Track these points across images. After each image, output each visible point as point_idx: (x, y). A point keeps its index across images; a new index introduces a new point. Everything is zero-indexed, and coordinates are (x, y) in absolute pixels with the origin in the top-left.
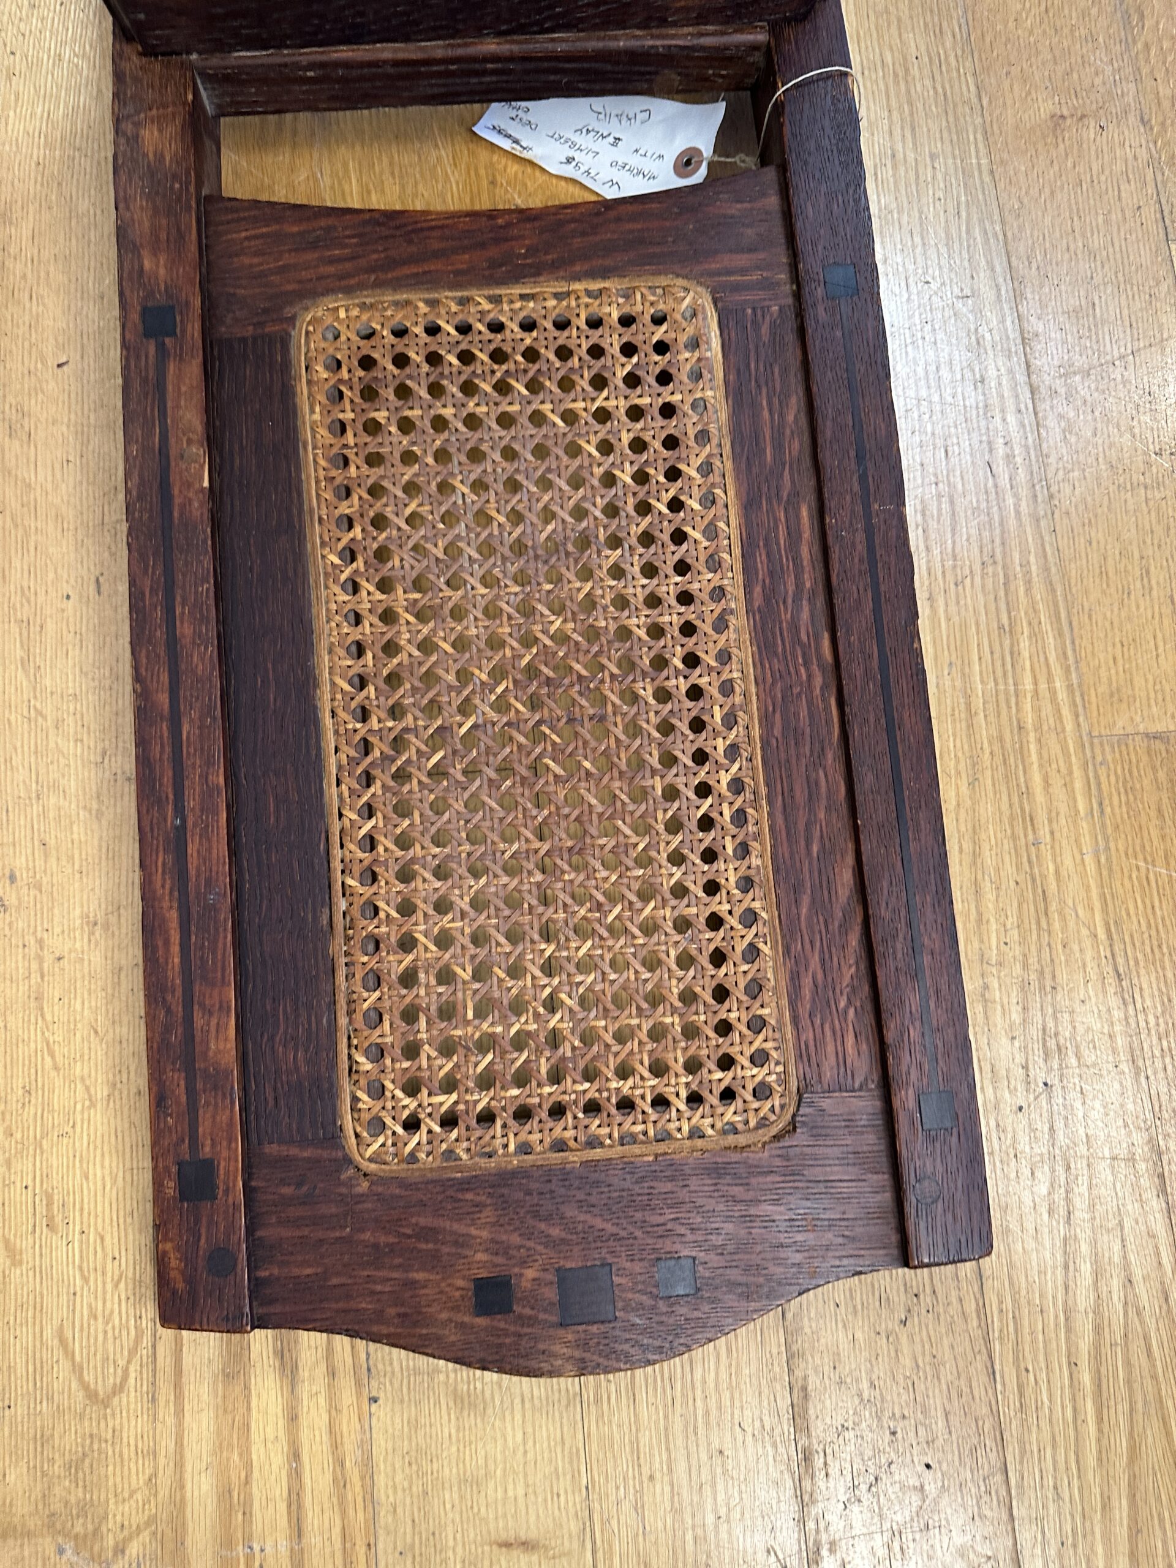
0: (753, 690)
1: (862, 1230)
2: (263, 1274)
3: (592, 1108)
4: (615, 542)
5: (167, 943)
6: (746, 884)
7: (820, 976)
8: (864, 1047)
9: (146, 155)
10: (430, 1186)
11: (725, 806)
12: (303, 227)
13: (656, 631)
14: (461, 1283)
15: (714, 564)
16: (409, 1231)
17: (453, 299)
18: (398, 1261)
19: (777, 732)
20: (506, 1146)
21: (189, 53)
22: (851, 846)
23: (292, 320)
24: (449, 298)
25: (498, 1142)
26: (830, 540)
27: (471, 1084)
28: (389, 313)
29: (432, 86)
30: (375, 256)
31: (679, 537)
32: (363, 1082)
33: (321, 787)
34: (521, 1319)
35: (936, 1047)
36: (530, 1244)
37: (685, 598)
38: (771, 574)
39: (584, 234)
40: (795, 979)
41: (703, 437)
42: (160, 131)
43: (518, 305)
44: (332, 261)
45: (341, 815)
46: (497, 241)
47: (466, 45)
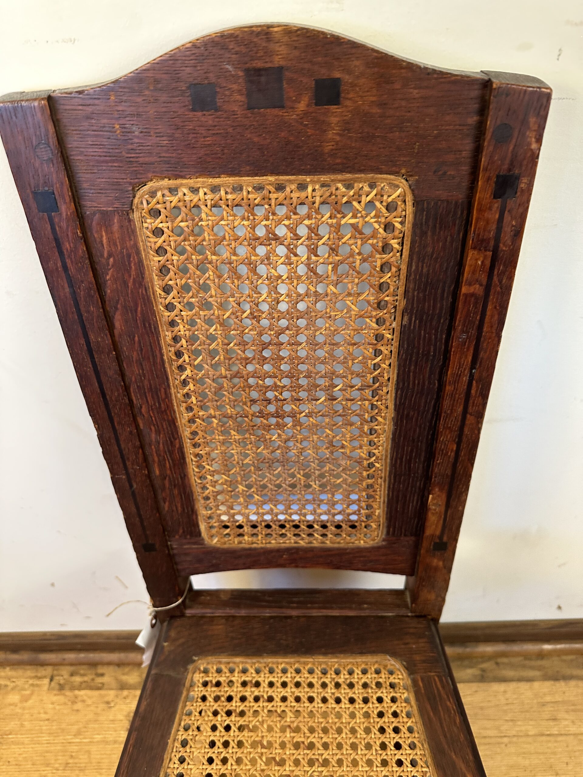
7: (126, 276)
8: (96, 236)
11: (187, 360)
14: (348, 103)
16: (379, 140)
20: (314, 190)
23: (383, 540)
25: (318, 194)
26: (144, 463)
30: (346, 557)
33: (398, 378)
34: (309, 74)
39: (259, 560)
40: (141, 274)
43: (287, 541)
44: (364, 556)
45: (390, 365)
46: (295, 559)
47: (304, 613)
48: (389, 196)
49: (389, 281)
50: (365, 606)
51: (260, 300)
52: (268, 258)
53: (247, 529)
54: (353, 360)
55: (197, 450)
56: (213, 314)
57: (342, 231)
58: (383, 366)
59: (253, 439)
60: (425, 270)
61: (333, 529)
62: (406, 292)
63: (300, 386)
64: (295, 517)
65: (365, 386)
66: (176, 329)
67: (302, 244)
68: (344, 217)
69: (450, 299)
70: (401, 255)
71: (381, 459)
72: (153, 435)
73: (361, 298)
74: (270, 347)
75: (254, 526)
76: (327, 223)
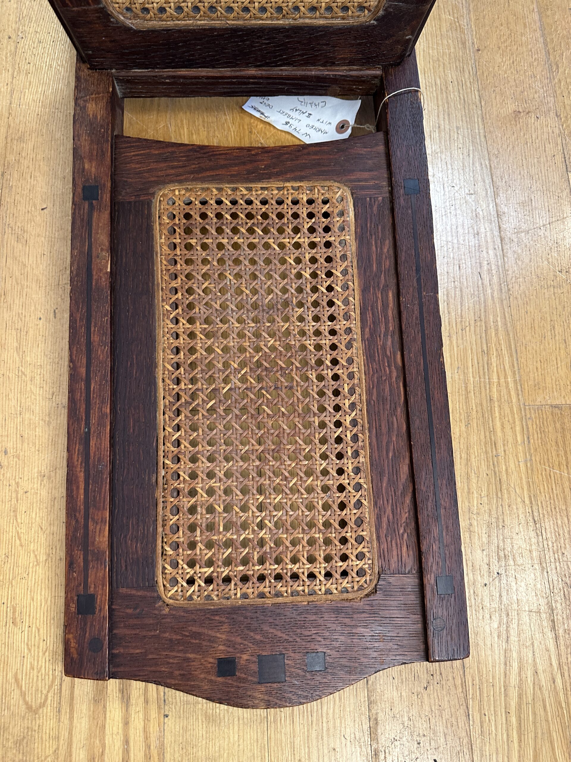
0: (364, 377)
1: (405, 642)
2: (115, 651)
3: (278, 577)
4: (300, 305)
5: (78, 488)
6: (357, 470)
7: (391, 517)
8: (411, 553)
9: (89, 115)
10: (198, 612)
11: (348, 432)
12: (161, 151)
13: (318, 347)
14: (211, 660)
15: (347, 317)
16: (187, 634)
17: (229, 188)
18: (181, 648)
19: (374, 398)
20: (236, 594)
21: (111, 69)
22: (408, 454)
23: (153, 194)
24: (227, 188)
25: (232, 592)
26: (402, 308)
27: (220, 563)
28: (199, 193)
29: (223, 88)
30: (193, 166)
31: (331, 304)
32: (168, 560)
33: (156, 416)
34: (240, 679)
35: (446, 554)
36: (246, 642)
37: (333, 332)
38: (374, 323)
39: (292, 160)
40: (379, 518)
41: (344, 257)
42: (96, 105)
43: (259, 192)
44: (173, 168)
45: (164, 429)
46: (251, 162)
47: (240, 71)
48: (177, 591)
55: (348, 325)
56: (322, 481)
58: (170, 429)
59: (292, 340)
62: (156, 505)
66: (355, 465)
68: (211, 573)
70: (162, 539)
71: (164, 314)
72: (389, 344)
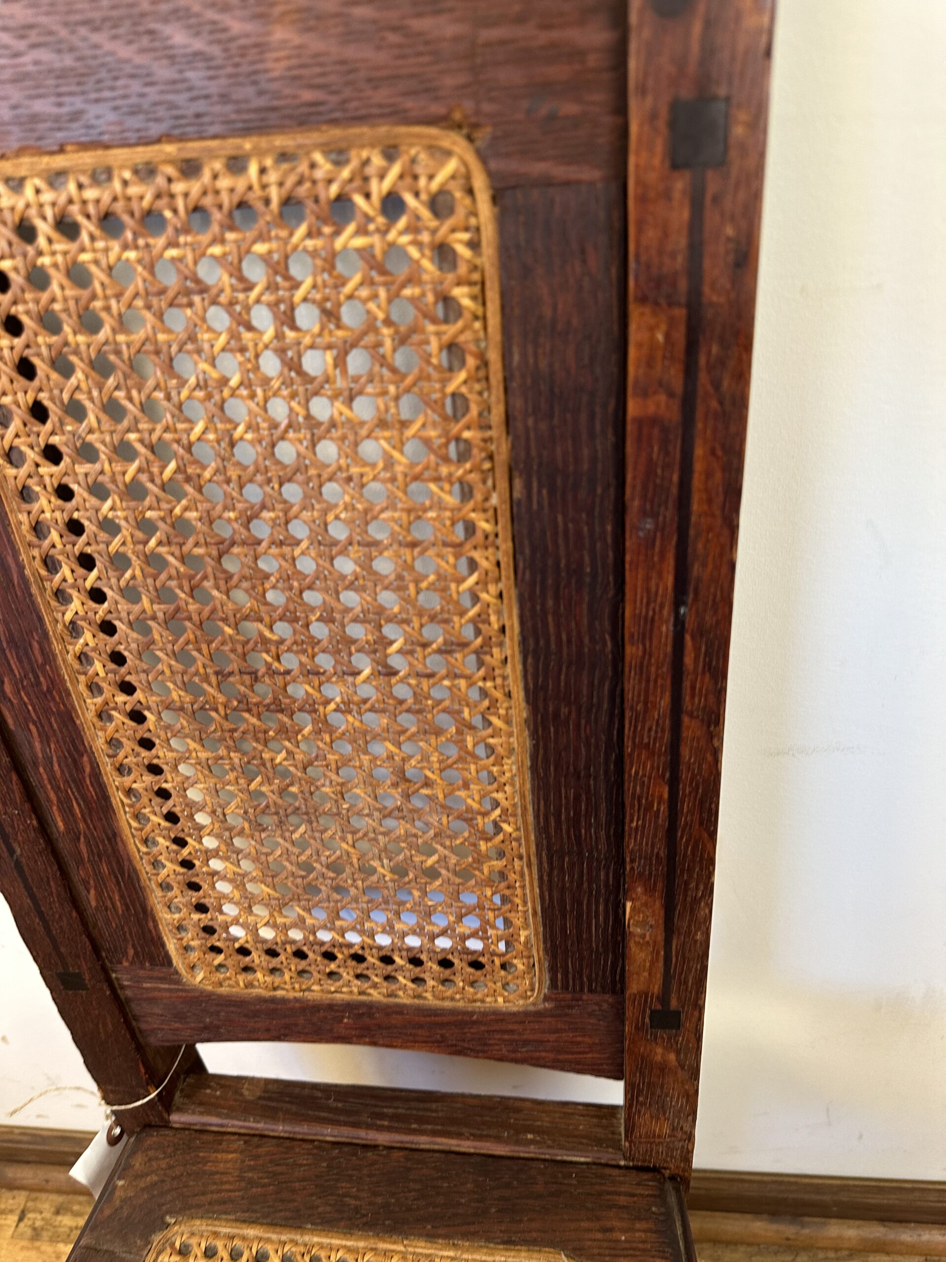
6: (27, 495)
10: (362, 112)
11: (70, 578)
12: (536, 1054)
16: (390, 36)
23: (546, 999)
26: (28, 807)
29: (436, 1111)
30: (473, 1030)
39: (295, 1025)
43: (344, 989)
45: (500, 595)
46: (368, 1028)
48: (431, 177)
49: (464, 390)
50: (530, 1136)
51: (193, 437)
52: (192, 338)
53: (257, 958)
54: (417, 582)
55: (127, 781)
56: (102, 472)
57: (340, 267)
58: (484, 596)
59: (236, 761)
60: (543, 364)
61: (436, 967)
62: (508, 420)
63: (315, 642)
64: (353, 938)
65: (452, 644)
66: (35, 507)
67: (258, 301)
68: (337, 233)
69: (611, 438)
70: (485, 328)
71: (514, 815)
72: (37, 745)
73: (410, 432)
74: (236, 550)
75: (272, 953)
76: (305, 250)
